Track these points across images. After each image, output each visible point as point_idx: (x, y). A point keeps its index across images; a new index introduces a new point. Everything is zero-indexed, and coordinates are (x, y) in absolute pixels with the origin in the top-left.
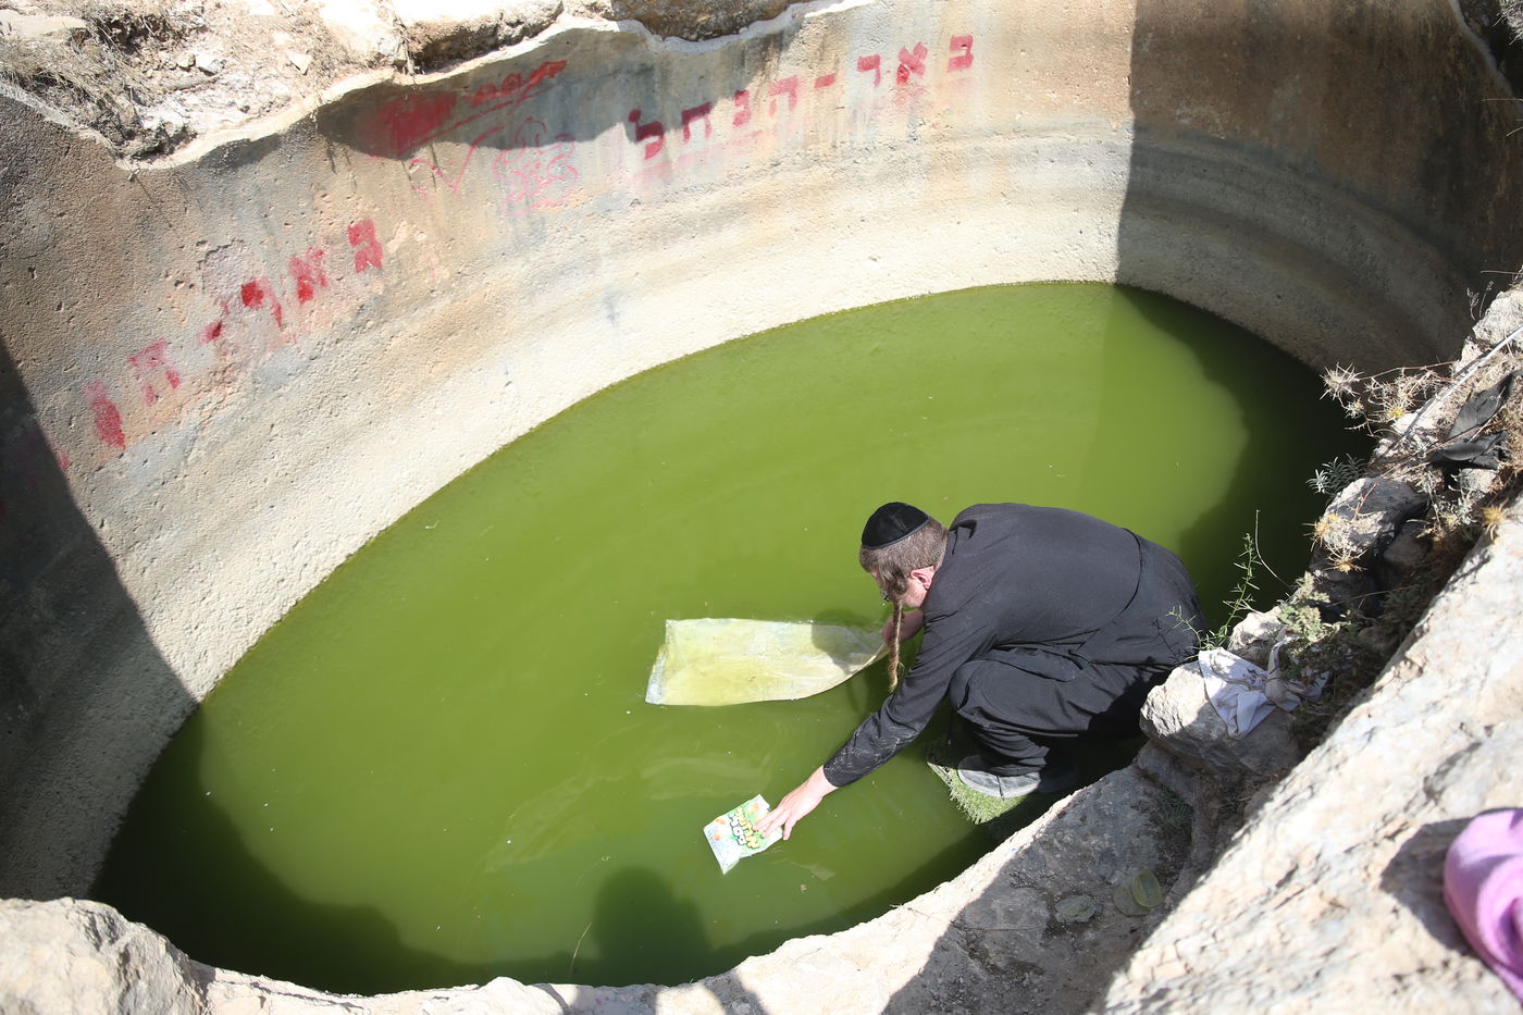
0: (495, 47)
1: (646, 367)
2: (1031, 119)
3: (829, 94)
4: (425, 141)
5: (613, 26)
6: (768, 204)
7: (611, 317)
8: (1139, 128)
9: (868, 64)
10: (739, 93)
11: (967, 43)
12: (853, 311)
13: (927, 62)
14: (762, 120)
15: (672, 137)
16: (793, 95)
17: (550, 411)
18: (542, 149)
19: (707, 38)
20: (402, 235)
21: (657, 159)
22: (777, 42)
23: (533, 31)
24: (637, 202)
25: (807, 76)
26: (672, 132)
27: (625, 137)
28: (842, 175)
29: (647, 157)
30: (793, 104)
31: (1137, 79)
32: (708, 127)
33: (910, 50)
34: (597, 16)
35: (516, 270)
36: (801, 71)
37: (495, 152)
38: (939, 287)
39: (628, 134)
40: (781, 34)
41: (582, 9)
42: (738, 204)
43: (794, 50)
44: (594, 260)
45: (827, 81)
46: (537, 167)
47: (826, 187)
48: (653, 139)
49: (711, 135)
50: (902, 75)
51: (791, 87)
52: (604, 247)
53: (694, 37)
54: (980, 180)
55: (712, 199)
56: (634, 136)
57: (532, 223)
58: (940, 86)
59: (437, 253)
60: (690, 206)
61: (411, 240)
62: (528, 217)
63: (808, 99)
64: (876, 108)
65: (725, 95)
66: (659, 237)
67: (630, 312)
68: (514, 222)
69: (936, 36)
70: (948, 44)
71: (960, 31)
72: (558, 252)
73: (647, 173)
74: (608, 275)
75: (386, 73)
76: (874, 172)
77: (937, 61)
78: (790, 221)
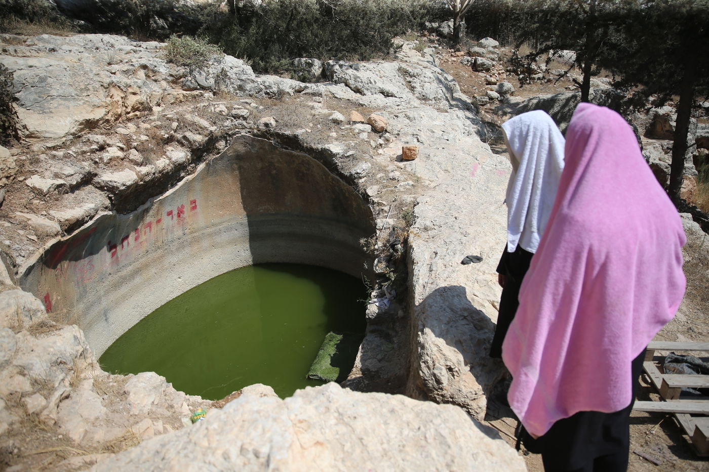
0: (83, 225)
1: (117, 338)
2: (216, 220)
3: (160, 226)
4: (61, 262)
5: (111, 213)
6: (147, 266)
7: (106, 320)
8: (248, 216)
9: (170, 213)
10: (136, 230)
11: (194, 202)
12: (176, 298)
13: (185, 210)
14: (143, 238)
15: (119, 248)
16: (150, 227)
19: (129, 213)
20: (55, 298)
21: (115, 257)
22: (147, 211)
23: (91, 218)
24: (110, 274)
25: (154, 220)
26: (119, 246)
28: (166, 251)
29: (113, 257)
30: (150, 230)
31: (244, 202)
32: (128, 243)
33: (180, 207)
34: (107, 210)
35: (81, 306)
36: (152, 219)
37: (74, 262)
38: (201, 282)
39: (107, 250)
40: (147, 208)
41: (103, 209)
42: (138, 268)
43: (151, 213)
44: (100, 298)
45: (159, 221)
46: (84, 266)
47: (162, 256)
48: (114, 250)
49: (129, 246)
50: (179, 216)
51: (150, 225)
54: (205, 243)
55: (130, 268)
56: (109, 250)
57: (84, 288)
58: (189, 216)
59: (63, 303)
61: (57, 299)
62: (82, 285)
63: (154, 227)
64: (173, 227)
65: (132, 231)
66: (116, 286)
67: (112, 317)
68: (79, 288)
69: (185, 201)
70: (190, 203)
71: (192, 199)
72: (91, 297)
73: (112, 263)
74: (104, 304)
75: (59, 238)
76: (175, 248)
77: (187, 209)
78: (153, 270)
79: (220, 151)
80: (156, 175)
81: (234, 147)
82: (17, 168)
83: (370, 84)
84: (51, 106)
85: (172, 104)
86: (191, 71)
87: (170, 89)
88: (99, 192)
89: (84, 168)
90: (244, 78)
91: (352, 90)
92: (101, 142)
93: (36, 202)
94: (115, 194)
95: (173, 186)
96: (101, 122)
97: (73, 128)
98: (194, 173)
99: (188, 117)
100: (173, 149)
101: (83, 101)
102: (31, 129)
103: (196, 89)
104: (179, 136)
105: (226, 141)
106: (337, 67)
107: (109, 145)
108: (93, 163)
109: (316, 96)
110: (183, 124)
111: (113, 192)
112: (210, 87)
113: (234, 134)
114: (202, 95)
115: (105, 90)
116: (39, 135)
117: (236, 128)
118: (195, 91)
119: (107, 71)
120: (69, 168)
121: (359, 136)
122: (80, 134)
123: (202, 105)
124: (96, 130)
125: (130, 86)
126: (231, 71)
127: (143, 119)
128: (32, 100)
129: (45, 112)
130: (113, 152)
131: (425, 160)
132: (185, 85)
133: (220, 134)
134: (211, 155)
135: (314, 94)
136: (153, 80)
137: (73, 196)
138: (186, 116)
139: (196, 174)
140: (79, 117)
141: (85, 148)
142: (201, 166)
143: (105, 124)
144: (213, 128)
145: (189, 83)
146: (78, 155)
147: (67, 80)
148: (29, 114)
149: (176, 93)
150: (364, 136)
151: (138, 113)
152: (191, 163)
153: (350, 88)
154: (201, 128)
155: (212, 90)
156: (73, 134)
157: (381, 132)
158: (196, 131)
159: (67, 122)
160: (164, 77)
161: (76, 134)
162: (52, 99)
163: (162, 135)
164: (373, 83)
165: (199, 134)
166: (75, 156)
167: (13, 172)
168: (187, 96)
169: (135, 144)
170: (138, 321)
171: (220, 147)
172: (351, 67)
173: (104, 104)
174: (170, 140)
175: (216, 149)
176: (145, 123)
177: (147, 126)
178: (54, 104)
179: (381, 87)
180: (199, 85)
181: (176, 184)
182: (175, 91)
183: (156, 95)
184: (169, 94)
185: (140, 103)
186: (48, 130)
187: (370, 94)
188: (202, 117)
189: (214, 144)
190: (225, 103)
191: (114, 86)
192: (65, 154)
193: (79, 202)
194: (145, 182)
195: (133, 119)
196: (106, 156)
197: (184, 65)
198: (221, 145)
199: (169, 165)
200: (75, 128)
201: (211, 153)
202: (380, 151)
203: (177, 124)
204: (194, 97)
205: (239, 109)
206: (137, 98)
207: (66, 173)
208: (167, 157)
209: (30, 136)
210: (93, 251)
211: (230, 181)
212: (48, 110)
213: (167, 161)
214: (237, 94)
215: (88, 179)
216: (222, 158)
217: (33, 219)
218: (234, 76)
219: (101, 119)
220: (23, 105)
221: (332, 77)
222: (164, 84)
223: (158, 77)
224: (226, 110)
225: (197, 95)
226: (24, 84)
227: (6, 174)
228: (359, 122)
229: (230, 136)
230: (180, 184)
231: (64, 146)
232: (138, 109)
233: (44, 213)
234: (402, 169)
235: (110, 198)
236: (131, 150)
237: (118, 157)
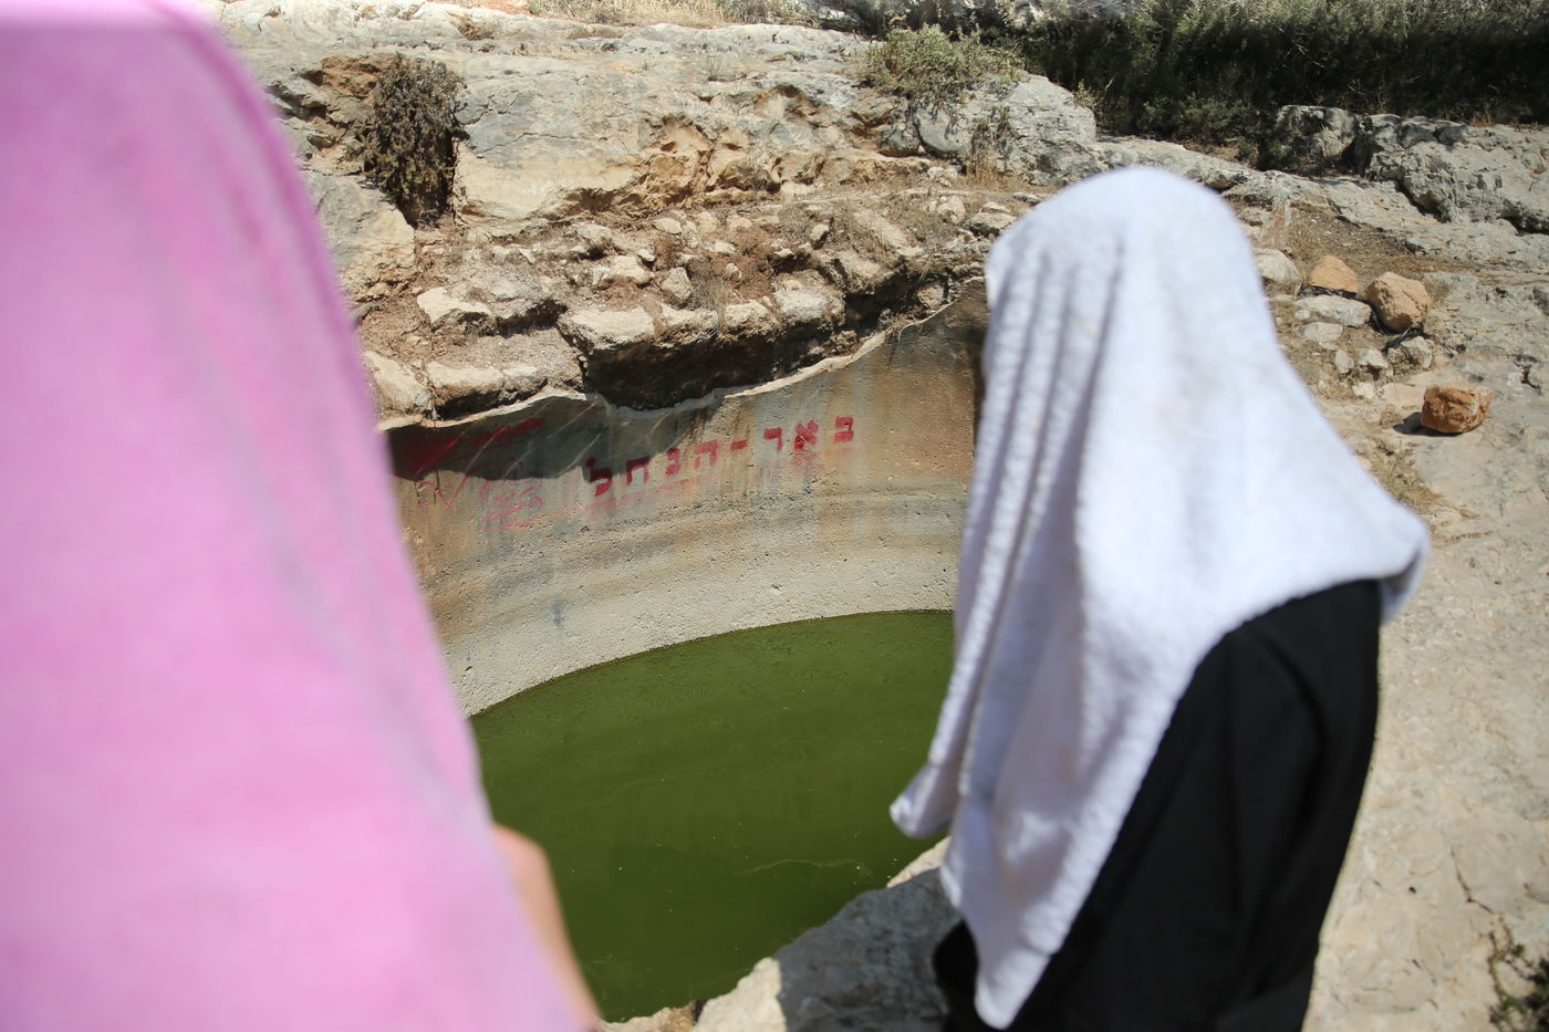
0: (496, 406)
1: (582, 667)
2: (902, 481)
3: (741, 456)
4: (434, 468)
5: (582, 397)
6: (690, 537)
7: (558, 621)
9: (774, 434)
10: (673, 451)
11: (849, 422)
12: (757, 629)
13: (817, 435)
14: (689, 472)
15: (618, 480)
16: (714, 454)
17: (499, 697)
18: (517, 482)
19: (650, 409)
21: (605, 496)
22: (705, 414)
23: (523, 396)
24: (586, 529)
25: (725, 441)
26: (618, 476)
27: (582, 478)
28: (751, 518)
29: (597, 494)
30: (713, 461)
32: (646, 475)
33: (805, 426)
34: (571, 389)
35: (487, 574)
36: (720, 437)
37: (483, 481)
38: (830, 612)
39: (584, 475)
40: (706, 409)
41: (561, 383)
42: (667, 536)
43: (715, 421)
44: (547, 573)
45: (740, 445)
46: (513, 495)
47: (737, 527)
48: (604, 481)
49: (649, 481)
50: (799, 444)
51: (712, 448)
52: (557, 562)
53: (640, 407)
54: (862, 527)
55: (647, 530)
56: (589, 478)
57: (503, 539)
58: (828, 453)
59: (429, 554)
60: (625, 535)
62: (501, 534)
63: (725, 459)
64: (778, 467)
65: (661, 450)
66: (601, 558)
67: (573, 619)
68: (489, 536)
69: (824, 415)
70: (834, 422)
71: (843, 414)
72: (522, 563)
73: (596, 506)
74: (558, 585)
75: (417, 418)
76: (776, 516)
77: (826, 434)
78: (708, 552)
79: (927, 312)
80: (721, 336)
81: (965, 308)
82: (415, 270)
83: (1476, 191)
84: (523, 154)
85: (843, 182)
86: (911, 111)
87: (845, 147)
88: (564, 345)
89: (540, 289)
90: (1056, 137)
91: (1413, 203)
92: (596, 241)
93: (414, 338)
94: (590, 359)
95: (788, 371)
96: (618, 199)
97: (553, 203)
98: (853, 352)
99: (862, 217)
100: (800, 286)
101: (590, 150)
102: (472, 195)
103: (914, 153)
104: (823, 257)
105: (947, 288)
106: (1389, 134)
107: (619, 251)
108: (568, 283)
109: (1254, 205)
110: (841, 230)
111: (586, 354)
112: (956, 152)
113: (968, 274)
114: (925, 168)
115: (650, 131)
116: (482, 209)
117: (974, 260)
118: (909, 158)
119: (694, 93)
120: (507, 284)
121: (1302, 331)
122: (567, 219)
123: (911, 191)
124: (606, 214)
125: (727, 128)
126: (1027, 119)
127: (745, 206)
128: (492, 139)
129: (508, 166)
130: (626, 266)
131: (1499, 443)
132: (886, 142)
133: (925, 269)
134: (903, 317)
135: (1250, 200)
136: (811, 123)
137: (500, 340)
138: (856, 215)
139: (857, 356)
140: (571, 181)
141: (563, 249)
142: (874, 341)
143: (630, 203)
144: (909, 252)
145: (896, 138)
146: (541, 260)
147: (570, 103)
148: (478, 165)
149: (856, 158)
150: (1324, 334)
151: (735, 192)
152: (845, 327)
153: (1410, 196)
154: (881, 245)
155: (959, 160)
156: (550, 217)
157: (1397, 333)
158: (869, 251)
159: (543, 189)
160: (836, 117)
161: (559, 218)
162: (531, 141)
163: (773, 249)
164: (1490, 185)
165: (874, 260)
166: (533, 260)
167: (404, 275)
168: (884, 167)
169: (686, 257)
170: (644, 650)
171: (928, 302)
172: (1437, 135)
173: (633, 160)
174: (793, 264)
175: (919, 304)
176: (742, 216)
177: (746, 223)
178: (532, 150)
179: (1514, 200)
180: (923, 144)
181: (795, 371)
182: (856, 154)
183: (800, 158)
184: (839, 159)
185: (740, 169)
186: (500, 201)
187: (1466, 218)
188: (894, 219)
189: (913, 291)
190: (966, 193)
191: (684, 126)
192: (512, 254)
193: (503, 358)
194: (677, 344)
195: (720, 203)
196: (599, 271)
197: (897, 92)
198: (932, 296)
199: (765, 319)
200: (557, 205)
201: (904, 311)
202: (1365, 388)
203: (826, 228)
204: (903, 172)
205: (994, 211)
206: (739, 158)
207: (498, 292)
208: (774, 300)
209: (468, 210)
210: (539, 469)
211: (951, 391)
212: (515, 163)
213: (762, 311)
214: (1032, 177)
215: (545, 315)
216: (928, 329)
217: (383, 370)
218: (1032, 132)
219: (621, 192)
220: (473, 148)
221: (1367, 165)
222: (833, 134)
223: (821, 118)
224: (964, 210)
225: (914, 169)
226: (486, 106)
227: (388, 276)
228: (1335, 292)
229: (956, 277)
230: (808, 371)
231: (523, 238)
232: (735, 183)
233: (418, 363)
234: (1390, 454)
235: (581, 364)
236: (673, 271)
237: (630, 280)
